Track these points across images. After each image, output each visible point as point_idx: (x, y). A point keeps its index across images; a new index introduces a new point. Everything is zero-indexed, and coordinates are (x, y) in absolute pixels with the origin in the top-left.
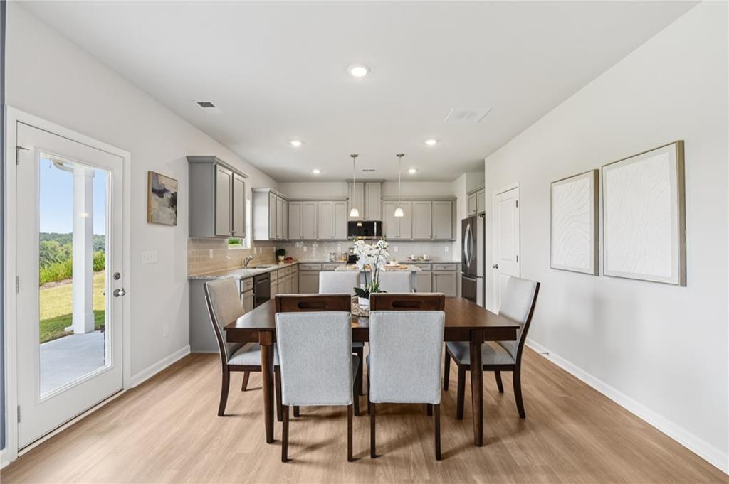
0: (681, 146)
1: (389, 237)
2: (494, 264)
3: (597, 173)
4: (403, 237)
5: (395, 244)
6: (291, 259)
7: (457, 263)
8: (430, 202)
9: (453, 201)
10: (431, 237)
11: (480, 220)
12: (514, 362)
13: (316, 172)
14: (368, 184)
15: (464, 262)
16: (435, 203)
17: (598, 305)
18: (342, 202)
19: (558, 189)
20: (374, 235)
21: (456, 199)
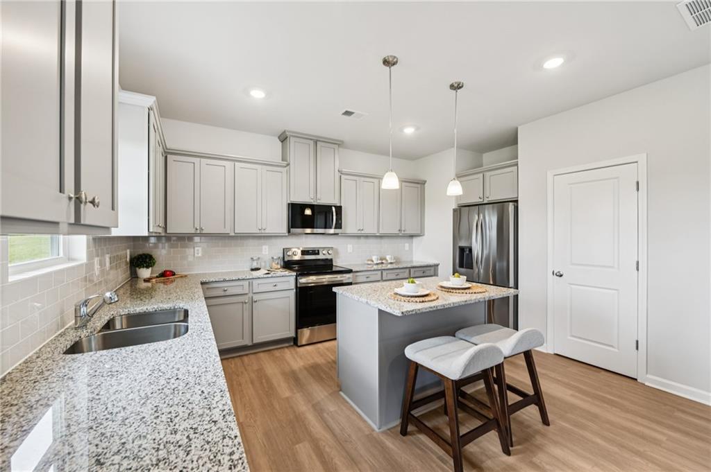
1: (350, 230)
4: (367, 231)
6: (173, 274)
9: (421, 184)
14: (320, 144)
16: (404, 184)
20: (331, 228)
21: (423, 183)
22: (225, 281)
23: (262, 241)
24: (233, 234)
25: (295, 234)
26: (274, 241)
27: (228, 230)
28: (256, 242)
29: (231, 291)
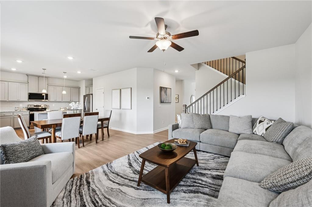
0: (131, 88)
1: (51, 100)
2: (96, 109)
3: (120, 89)
4: (58, 100)
5: (53, 103)
7: (81, 110)
8: (70, 88)
9: (79, 88)
10: (71, 100)
11: (91, 96)
12: (107, 126)
13: (14, 69)
14: (40, 77)
15: (85, 109)
16: (72, 88)
17: (121, 115)
18: (26, 84)
19: (113, 91)
20: (44, 99)
21: (80, 88)
22: (4, 112)
23: (20, 103)
24: (8, 101)
25: (30, 101)
26: (24, 103)
27: (6, 100)
28: (17, 103)
29: (6, 115)
